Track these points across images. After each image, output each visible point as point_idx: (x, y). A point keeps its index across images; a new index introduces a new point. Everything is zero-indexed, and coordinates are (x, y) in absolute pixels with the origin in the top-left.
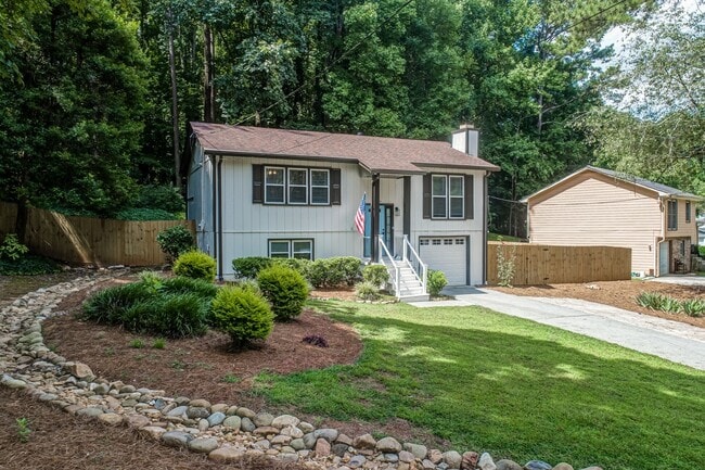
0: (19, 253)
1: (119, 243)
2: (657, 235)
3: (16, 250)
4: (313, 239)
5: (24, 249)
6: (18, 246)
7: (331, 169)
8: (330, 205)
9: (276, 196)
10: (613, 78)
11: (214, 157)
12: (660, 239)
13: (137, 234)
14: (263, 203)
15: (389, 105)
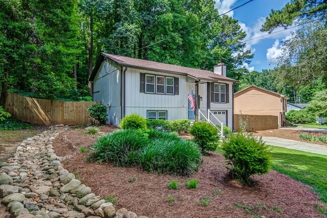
0: (5, 117)
1: (60, 113)
2: (280, 111)
3: (3, 115)
4: (167, 111)
5: (9, 115)
6: (4, 113)
7: (175, 78)
8: (174, 95)
9: (150, 89)
10: (248, 55)
11: (122, 67)
12: (281, 113)
13: (71, 108)
14: (145, 92)
15: (174, 57)
